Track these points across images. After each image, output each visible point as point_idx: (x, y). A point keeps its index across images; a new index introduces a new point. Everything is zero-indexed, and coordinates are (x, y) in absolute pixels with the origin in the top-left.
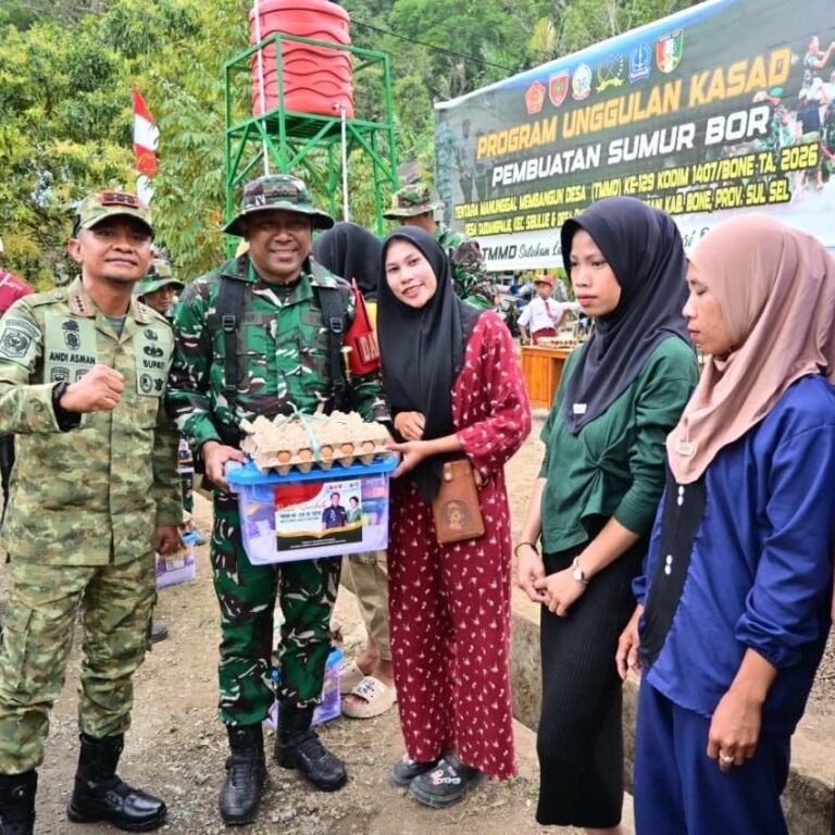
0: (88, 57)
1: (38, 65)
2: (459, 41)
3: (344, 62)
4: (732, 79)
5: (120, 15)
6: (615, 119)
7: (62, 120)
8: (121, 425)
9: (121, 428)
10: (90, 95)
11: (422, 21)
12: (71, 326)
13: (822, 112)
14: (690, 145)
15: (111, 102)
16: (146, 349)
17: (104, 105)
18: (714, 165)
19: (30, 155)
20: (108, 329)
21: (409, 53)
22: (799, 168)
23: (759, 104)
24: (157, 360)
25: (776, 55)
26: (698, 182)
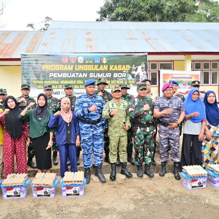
4: (118, 67)
6: (91, 69)
12: (113, 104)
13: (135, 76)
14: (110, 77)
16: (123, 106)
18: (116, 81)
20: (117, 104)
22: (132, 84)
23: (124, 73)
24: (125, 107)
25: (127, 66)
26: (112, 83)
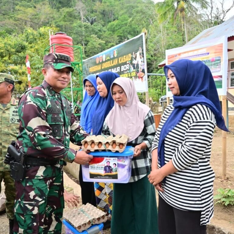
0: (20, 44)
1: (7, 47)
2: (126, 33)
3: (71, 49)
4: (124, 59)
5: (28, 34)
6: (109, 65)
7: (12, 60)
8: (5, 132)
9: (5, 133)
10: (20, 54)
11: (116, 28)
13: (135, 66)
14: (119, 71)
15: (25, 55)
17: (23, 56)
19: (4, 69)
21: (112, 36)
22: (133, 76)
23: (128, 64)
25: (129, 55)
